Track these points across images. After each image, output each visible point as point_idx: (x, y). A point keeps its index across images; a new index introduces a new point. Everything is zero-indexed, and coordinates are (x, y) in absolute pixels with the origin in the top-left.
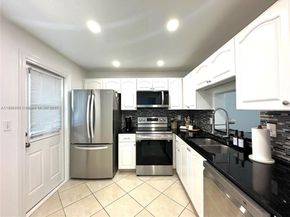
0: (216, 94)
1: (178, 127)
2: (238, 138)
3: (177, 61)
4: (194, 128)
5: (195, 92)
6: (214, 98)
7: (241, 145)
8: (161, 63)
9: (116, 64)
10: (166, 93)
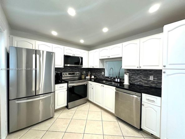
0: (106, 62)
1: (85, 77)
2: (117, 79)
3: (89, 43)
4: (94, 77)
5: (99, 60)
6: (105, 63)
7: (119, 81)
8: (82, 41)
9: (54, 33)
10: (82, 58)
